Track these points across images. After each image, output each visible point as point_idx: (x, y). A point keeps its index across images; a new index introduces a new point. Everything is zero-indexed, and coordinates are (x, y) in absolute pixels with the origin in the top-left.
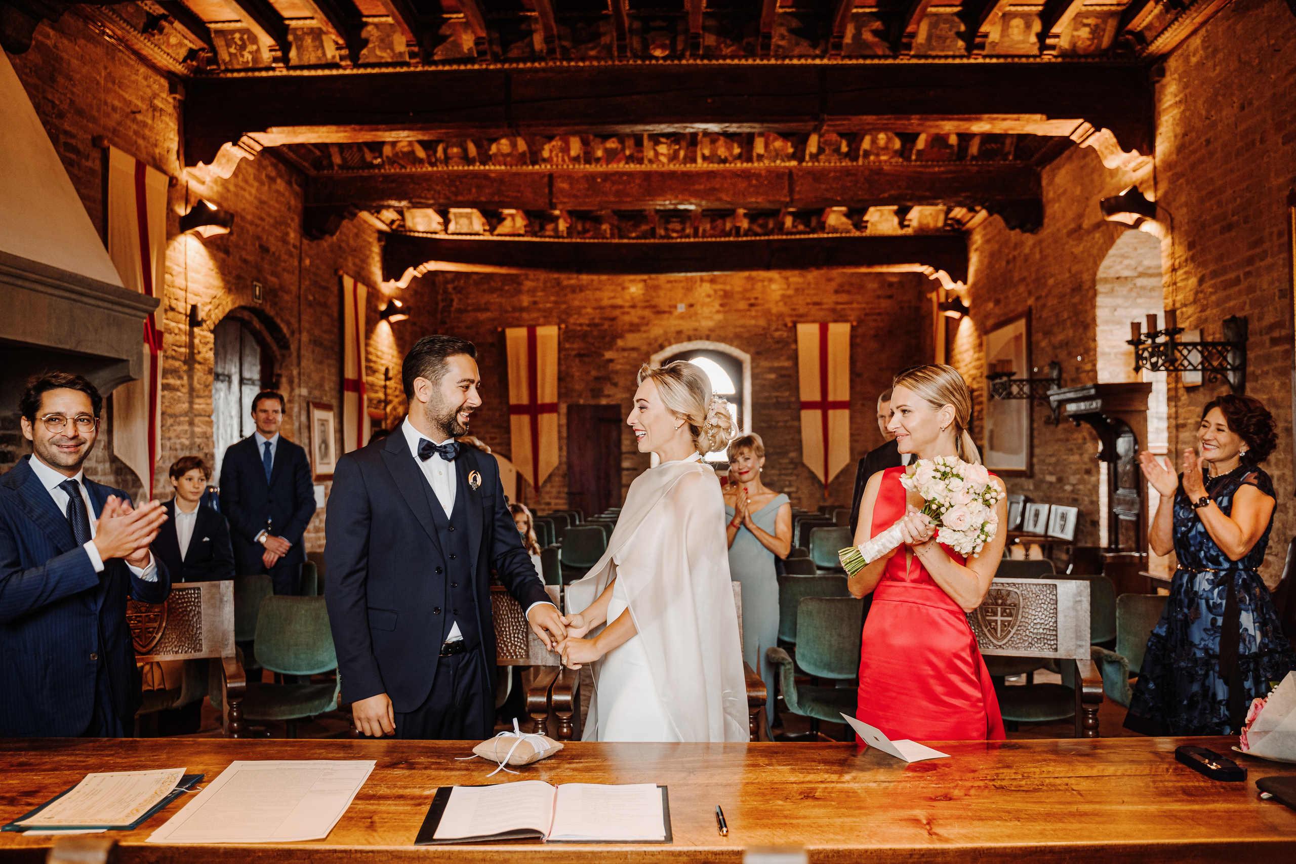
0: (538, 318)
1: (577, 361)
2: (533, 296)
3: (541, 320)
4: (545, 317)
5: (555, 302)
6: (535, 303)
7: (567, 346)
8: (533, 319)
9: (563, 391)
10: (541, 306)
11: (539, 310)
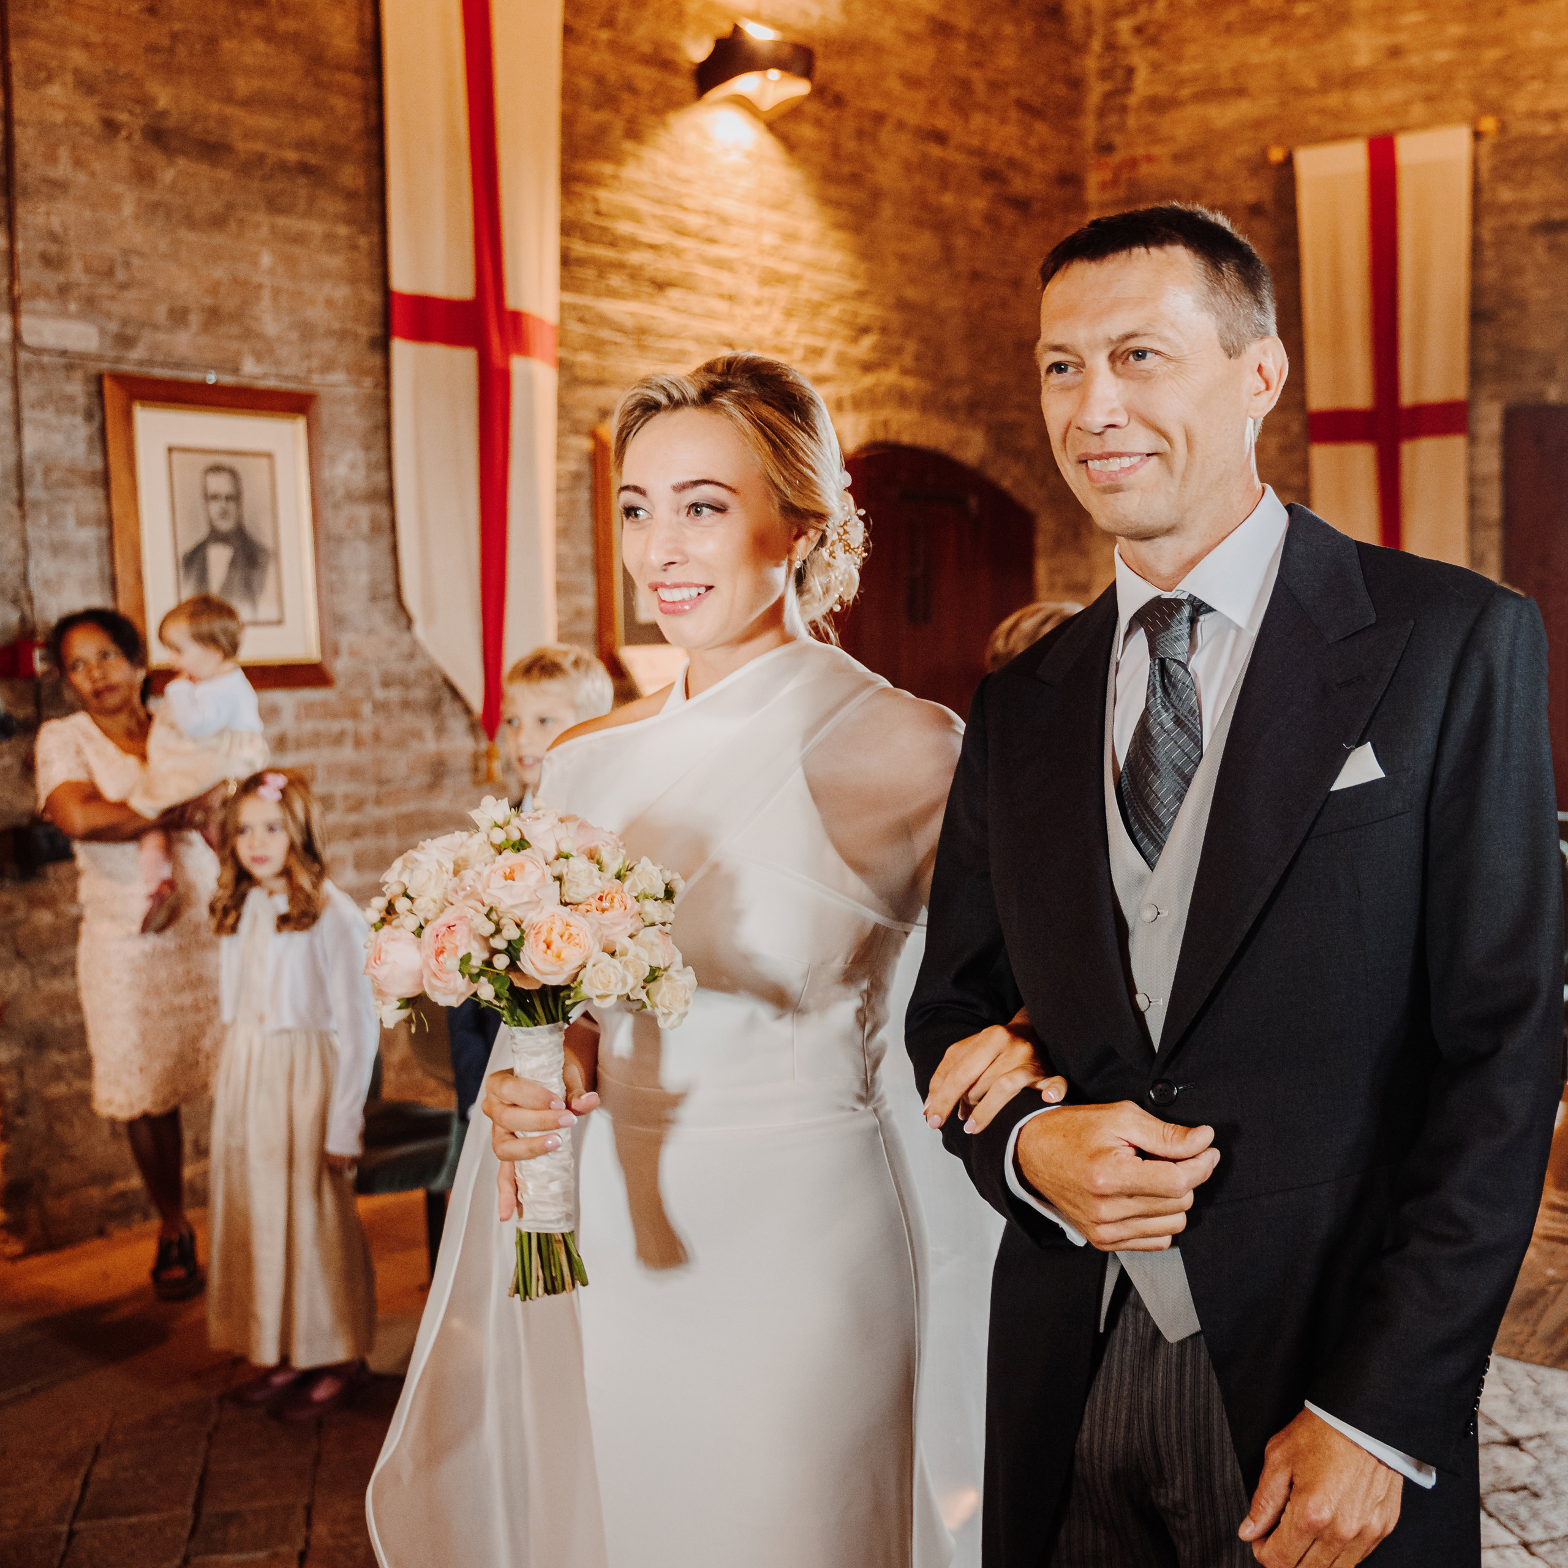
0: (1407, 104)
1: (1540, 246)
2: (1390, 29)
3: (1418, 111)
4: (1429, 99)
5: (1464, 43)
6: (1395, 52)
7: (1506, 194)
8: (1390, 111)
9: (1489, 356)
10: (1414, 60)
11: (1409, 75)
